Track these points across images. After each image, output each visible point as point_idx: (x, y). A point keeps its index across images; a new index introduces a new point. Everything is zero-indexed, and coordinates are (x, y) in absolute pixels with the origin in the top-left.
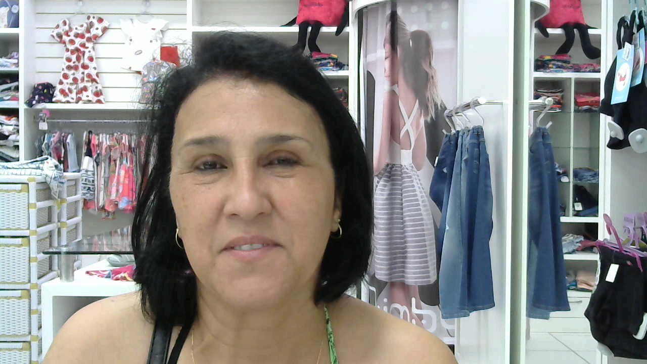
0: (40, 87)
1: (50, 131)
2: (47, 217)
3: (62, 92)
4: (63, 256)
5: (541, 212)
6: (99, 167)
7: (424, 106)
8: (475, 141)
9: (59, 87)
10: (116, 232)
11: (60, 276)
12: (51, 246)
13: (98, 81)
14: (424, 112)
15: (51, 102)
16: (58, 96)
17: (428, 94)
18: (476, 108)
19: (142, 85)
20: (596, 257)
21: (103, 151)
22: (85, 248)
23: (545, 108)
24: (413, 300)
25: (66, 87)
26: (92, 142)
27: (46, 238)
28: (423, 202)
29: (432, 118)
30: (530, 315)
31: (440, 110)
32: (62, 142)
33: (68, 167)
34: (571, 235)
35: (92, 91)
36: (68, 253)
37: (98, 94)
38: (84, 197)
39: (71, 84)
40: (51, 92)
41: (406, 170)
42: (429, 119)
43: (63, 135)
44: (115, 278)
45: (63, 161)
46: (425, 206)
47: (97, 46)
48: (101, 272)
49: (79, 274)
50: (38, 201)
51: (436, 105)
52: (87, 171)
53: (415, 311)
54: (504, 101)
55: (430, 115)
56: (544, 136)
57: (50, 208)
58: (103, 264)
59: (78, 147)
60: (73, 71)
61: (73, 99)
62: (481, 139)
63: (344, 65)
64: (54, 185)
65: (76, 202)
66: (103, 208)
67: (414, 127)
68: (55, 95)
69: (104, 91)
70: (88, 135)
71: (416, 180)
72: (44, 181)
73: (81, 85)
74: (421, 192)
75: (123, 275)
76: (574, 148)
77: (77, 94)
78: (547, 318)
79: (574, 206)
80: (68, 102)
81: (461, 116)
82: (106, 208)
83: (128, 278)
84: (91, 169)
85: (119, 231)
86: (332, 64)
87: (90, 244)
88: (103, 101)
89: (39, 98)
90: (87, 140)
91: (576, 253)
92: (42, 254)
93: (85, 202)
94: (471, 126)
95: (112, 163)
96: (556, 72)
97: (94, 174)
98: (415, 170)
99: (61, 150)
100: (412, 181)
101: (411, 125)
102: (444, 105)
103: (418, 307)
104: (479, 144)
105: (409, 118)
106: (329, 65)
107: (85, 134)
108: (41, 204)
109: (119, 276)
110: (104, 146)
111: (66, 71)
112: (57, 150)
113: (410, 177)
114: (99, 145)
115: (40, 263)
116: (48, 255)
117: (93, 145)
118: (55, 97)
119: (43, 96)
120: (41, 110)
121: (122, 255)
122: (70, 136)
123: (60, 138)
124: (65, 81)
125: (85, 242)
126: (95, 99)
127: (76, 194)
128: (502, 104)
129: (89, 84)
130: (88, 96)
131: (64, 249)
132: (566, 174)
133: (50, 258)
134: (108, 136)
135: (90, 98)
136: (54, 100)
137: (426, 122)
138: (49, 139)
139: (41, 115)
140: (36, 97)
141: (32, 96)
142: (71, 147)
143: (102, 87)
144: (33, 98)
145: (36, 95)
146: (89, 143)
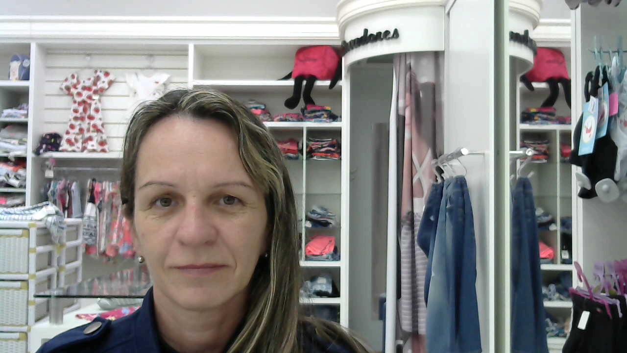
0: (48, 137)
1: (56, 178)
2: (47, 260)
3: (69, 141)
6: (101, 214)
8: (459, 190)
9: (65, 137)
10: (116, 276)
12: (49, 289)
13: (103, 131)
15: (57, 150)
16: (64, 145)
18: (460, 158)
21: (106, 198)
23: (526, 158)
25: (72, 137)
26: (96, 189)
27: (45, 281)
32: (67, 189)
33: (72, 213)
35: (97, 141)
36: (58, 296)
37: (102, 143)
38: (86, 242)
39: (78, 134)
40: (58, 142)
41: (418, 218)
43: (68, 182)
45: (67, 208)
47: (104, 99)
48: (91, 316)
49: (68, 317)
50: (37, 246)
52: (89, 217)
54: (486, 152)
56: (525, 186)
57: (50, 254)
58: (93, 307)
59: (82, 194)
60: (79, 122)
61: (78, 148)
62: (465, 189)
63: (337, 117)
64: (54, 230)
65: (76, 248)
66: (104, 254)
67: (427, 176)
68: (61, 144)
69: (109, 140)
70: (92, 182)
72: (45, 226)
73: (87, 135)
77: (82, 143)
79: (561, 254)
80: (74, 151)
82: (107, 253)
84: (93, 214)
86: (326, 116)
88: (108, 151)
89: (46, 147)
90: (91, 188)
93: (88, 248)
94: (454, 176)
95: (114, 210)
96: (541, 124)
97: (96, 220)
99: (66, 199)
101: (423, 173)
104: (463, 193)
105: (420, 167)
106: (323, 117)
107: (89, 182)
108: (41, 249)
110: (107, 192)
111: (73, 122)
112: (62, 197)
114: (102, 192)
115: (38, 307)
116: (45, 299)
117: (97, 192)
118: (62, 146)
119: (50, 145)
120: (47, 159)
122: (74, 184)
123: (65, 185)
124: (71, 131)
125: (86, 286)
126: (100, 148)
127: (77, 239)
128: (484, 154)
129: (94, 135)
130: (93, 146)
131: (56, 293)
133: (48, 302)
134: (111, 184)
135: (95, 148)
136: (61, 149)
138: (55, 187)
139: (47, 163)
140: (44, 146)
141: (39, 145)
142: (76, 195)
143: (107, 137)
144: (41, 147)
145: (44, 144)
146: (92, 190)
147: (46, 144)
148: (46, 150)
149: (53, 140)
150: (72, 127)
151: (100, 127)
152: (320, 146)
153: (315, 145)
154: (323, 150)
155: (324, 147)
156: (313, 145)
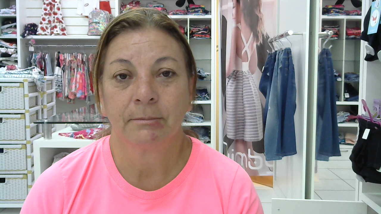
0: (29, 26)
2: (35, 102)
3: (42, 29)
4: (45, 125)
5: (325, 99)
6: (65, 73)
7: (256, 36)
8: (286, 57)
9: (40, 26)
10: (75, 111)
11: (43, 136)
12: (37, 118)
13: (63, 22)
14: (256, 40)
15: (36, 34)
16: (40, 31)
17: (259, 29)
18: (288, 37)
19: (89, 24)
20: (357, 125)
21: (67, 64)
22: (58, 120)
23: (328, 37)
24: (249, 150)
25: (44, 26)
26: (60, 58)
27: (34, 114)
28: (255, 92)
29: (261, 43)
30: (317, 158)
31: (266, 38)
32: (43, 58)
33: (46, 73)
34: (342, 112)
35: (59, 28)
36: (48, 123)
37: (63, 30)
38: (56, 90)
39: (47, 24)
40: (36, 29)
41: (245, 74)
42: (259, 44)
43: (43, 54)
44: (75, 137)
45: (43, 69)
46: (256, 95)
47: (62, 1)
48: (68, 134)
49: (55, 135)
50: (29, 93)
51: (263, 35)
52: (58, 75)
53: (250, 156)
54: (304, 33)
55: (259, 42)
56: (327, 54)
57: (37, 97)
58: (68, 129)
59: (52, 61)
61: (48, 33)
62: (290, 56)
63: (209, 12)
64: (38, 83)
65: (52, 93)
66: (67, 97)
67: (250, 49)
68: (38, 30)
69: (66, 28)
70: (58, 54)
71: (251, 80)
72: (32, 81)
73: (53, 25)
74: (254, 87)
75: (80, 135)
76: (345, 61)
77: (51, 30)
78: (328, 160)
79: (344, 96)
80: (46, 35)
81: (278, 42)
82: (69, 97)
83: (83, 137)
84: (60, 74)
85: (77, 110)
86: (201, 11)
87: (60, 118)
88: (66, 34)
89: (28, 32)
90: (57, 57)
91: (345, 123)
92: (33, 124)
93: (57, 94)
94: (284, 48)
95: (72, 71)
96: (335, 15)
97: (62, 77)
98: (251, 74)
99: (42, 64)
100: (249, 81)
101: (248, 47)
102: (268, 35)
103: (252, 154)
104: (288, 59)
105: (247, 43)
106: (199, 12)
107: (56, 53)
108: (31, 95)
109: (78, 136)
110: (67, 60)
112: (40, 63)
113: (248, 78)
114: (65, 60)
115: (32, 128)
116: (37, 124)
117: (61, 60)
118: (38, 31)
119: (31, 31)
120: (29, 40)
121: (79, 124)
122: (47, 55)
123: (41, 56)
124: (43, 22)
125: (57, 116)
126: (61, 33)
127: (52, 89)
128: (302, 34)
129: (57, 24)
130: (57, 31)
131: (46, 121)
132: (340, 76)
133: (37, 127)
134: (69, 55)
135: (58, 32)
136: (37, 33)
137: (257, 45)
138: (35, 57)
139: (30, 42)
141: (24, 31)
142: (48, 61)
143: (66, 26)
144: (25, 33)
145: (27, 30)
146: (58, 59)
149: (32, 28)
150: (44, 19)
151: (61, 20)
152: (198, 30)
153: (195, 30)
154: (200, 32)
155: (201, 31)
156: (194, 29)
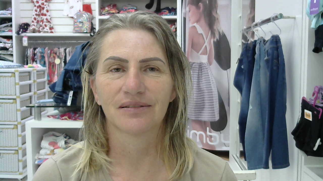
0: (23, 25)
1: (29, 47)
2: (29, 89)
7: (213, 34)
9: (32, 24)
12: (31, 103)
13: (51, 22)
14: (213, 37)
17: (215, 27)
19: (74, 24)
29: (217, 39)
31: (222, 36)
35: (49, 27)
36: (38, 107)
38: (48, 79)
41: (205, 65)
42: (215, 40)
44: (62, 119)
47: (50, 4)
48: (55, 116)
51: (219, 33)
53: (208, 133)
55: (216, 38)
57: (30, 85)
60: (38, 17)
65: (44, 82)
67: (209, 44)
74: (211, 76)
75: (65, 117)
83: (68, 119)
88: (54, 32)
92: (24, 108)
98: (209, 65)
100: (208, 71)
102: (223, 33)
103: (210, 132)
105: (206, 40)
111: (35, 17)
113: (207, 69)
119: (24, 29)
124: (35, 21)
127: (44, 78)
129: (47, 24)
131: (36, 105)
133: (30, 109)
135: (48, 31)
137: (214, 42)
140: (21, 30)
141: (19, 29)
143: (54, 25)
144: (20, 30)
145: (21, 29)
147: (22, 29)
148: (22, 32)
149: (25, 27)
150: (35, 19)
151: (49, 20)
